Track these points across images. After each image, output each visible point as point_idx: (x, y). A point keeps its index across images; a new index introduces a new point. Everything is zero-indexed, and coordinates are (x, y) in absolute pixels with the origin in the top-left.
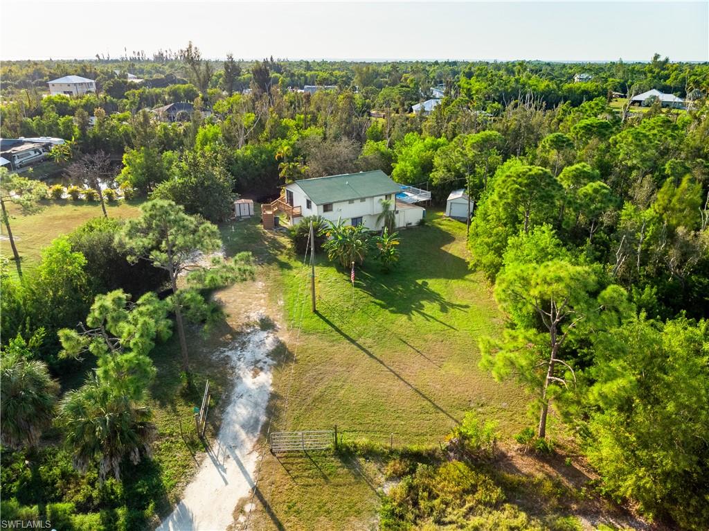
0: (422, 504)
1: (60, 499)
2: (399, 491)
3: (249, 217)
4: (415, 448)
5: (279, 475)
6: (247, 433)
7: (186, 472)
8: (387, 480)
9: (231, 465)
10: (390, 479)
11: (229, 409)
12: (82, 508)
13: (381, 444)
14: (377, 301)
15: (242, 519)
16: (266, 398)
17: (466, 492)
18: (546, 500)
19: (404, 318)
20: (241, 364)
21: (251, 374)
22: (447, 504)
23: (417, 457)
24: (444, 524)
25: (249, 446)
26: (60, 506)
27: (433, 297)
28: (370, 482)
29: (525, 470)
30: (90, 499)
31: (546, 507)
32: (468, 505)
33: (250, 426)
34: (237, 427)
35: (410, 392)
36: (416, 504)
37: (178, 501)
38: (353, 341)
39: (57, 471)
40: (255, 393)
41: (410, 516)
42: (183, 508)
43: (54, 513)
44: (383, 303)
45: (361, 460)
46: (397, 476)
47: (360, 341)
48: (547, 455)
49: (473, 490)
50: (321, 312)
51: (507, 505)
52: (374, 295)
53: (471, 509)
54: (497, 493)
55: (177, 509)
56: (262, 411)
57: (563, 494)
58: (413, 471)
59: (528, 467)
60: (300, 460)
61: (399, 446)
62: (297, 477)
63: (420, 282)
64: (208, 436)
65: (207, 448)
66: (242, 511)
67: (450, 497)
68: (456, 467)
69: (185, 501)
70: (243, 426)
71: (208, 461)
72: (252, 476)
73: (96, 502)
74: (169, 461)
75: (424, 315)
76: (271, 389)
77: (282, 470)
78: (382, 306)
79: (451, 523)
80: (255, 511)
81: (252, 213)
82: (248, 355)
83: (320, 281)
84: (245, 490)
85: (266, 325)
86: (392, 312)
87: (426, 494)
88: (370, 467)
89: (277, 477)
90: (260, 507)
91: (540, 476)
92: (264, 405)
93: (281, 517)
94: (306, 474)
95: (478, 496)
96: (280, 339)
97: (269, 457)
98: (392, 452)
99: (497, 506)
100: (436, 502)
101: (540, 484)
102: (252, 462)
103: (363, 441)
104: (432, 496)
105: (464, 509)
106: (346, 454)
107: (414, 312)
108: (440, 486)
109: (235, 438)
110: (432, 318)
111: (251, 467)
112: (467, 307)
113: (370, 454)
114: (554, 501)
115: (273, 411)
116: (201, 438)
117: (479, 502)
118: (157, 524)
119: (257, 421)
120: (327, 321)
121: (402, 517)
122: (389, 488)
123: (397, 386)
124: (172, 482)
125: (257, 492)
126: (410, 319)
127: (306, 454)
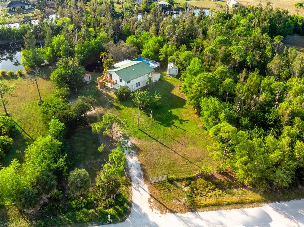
0: (196, 192)
1: (97, 206)
2: (189, 189)
3: (90, 82)
4: (189, 176)
5: (155, 190)
6: (140, 178)
7: (129, 193)
8: (184, 187)
9: (140, 189)
10: (185, 186)
11: (130, 171)
12: (106, 208)
13: (179, 177)
14: (158, 122)
15: (151, 204)
16: (139, 166)
17: (206, 187)
18: (226, 186)
19: (169, 128)
21: (130, 158)
22: (202, 191)
23: (190, 179)
24: (202, 196)
25: (142, 182)
26: (100, 208)
27: (176, 118)
28: (180, 188)
29: (219, 178)
30: (106, 205)
31: (226, 188)
32: (207, 191)
33: (139, 176)
34: (136, 177)
35: (181, 158)
36: (194, 192)
37: (132, 202)
38: (157, 141)
39: (92, 199)
40: (135, 164)
41: (194, 196)
42: (134, 203)
43: (100, 210)
44: (160, 123)
45: (175, 182)
46: (187, 185)
47: (159, 140)
48: (224, 173)
49: (207, 186)
50: (141, 129)
51: (216, 189)
52: (156, 120)
53: (208, 191)
54: (214, 186)
55: (133, 204)
56: (140, 171)
57: (229, 184)
58: (190, 183)
59: (220, 177)
60: (159, 185)
61: (185, 176)
62: (160, 190)
63: (169, 111)
64: (129, 182)
65: (131, 185)
66: (150, 202)
67: (202, 189)
68: (201, 181)
69: (133, 202)
70: (137, 176)
71: (133, 189)
72: (148, 192)
73: (108, 205)
74: (122, 190)
75: (175, 126)
76: (139, 162)
77: (155, 188)
78: (161, 124)
79: (204, 196)
80: (154, 201)
81: (91, 80)
83: (135, 115)
84: (148, 196)
85: (125, 137)
86: (165, 126)
87: (196, 189)
88: (179, 184)
89: (155, 191)
90: (155, 200)
91: (223, 179)
92: (140, 168)
93: (161, 202)
94: (162, 188)
95: (209, 187)
96: (133, 142)
97: (150, 185)
98: (183, 178)
99: (214, 190)
100: (199, 191)
101: (224, 182)
102: (146, 187)
103: (174, 176)
104: (198, 190)
105: (206, 192)
106: (171, 181)
107: (172, 125)
108: (199, 187)
109: (137, 181)
110: (178, 127)
111: (147, 189)
112: (188, 121)
113: (178, 180)
114: (228, 186)
115: (143, 170)
116: (127, 182)
117: (210, 189)
118: (130, 209)
119: (141, 174)
120: (145, 133)
121: (192, 197)
122: (186, 189)
123: (176, 156)
124: (127, 197)
125: (151, 195)
126: (172, 129)
127: (160, 183)
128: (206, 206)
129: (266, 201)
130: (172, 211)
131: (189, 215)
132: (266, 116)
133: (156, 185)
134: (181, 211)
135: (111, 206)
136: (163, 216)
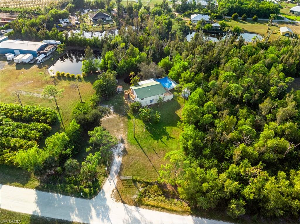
0: (147, 193)
1: (81, 185)
2: (143, 190)
3: (121, 92)
4: (148, 181)
5: (121, 184)
6: (115, 174)
7: (103, 182)
8: (141, 188)
9: (112, 181)
10: (142, 188)
11: (112, 167)
12: (85, 187)
13: (142, 179)
14: (151, 135)
15: (113, 193)
16: (120, 165)
17: (156, 192)
18: (170, 195)
19: (157, 141)
20: (115, 154)
21: (117, 157)
22: (151, 194)
23: (147, 183)
24: (150, 198)
25: (116, 177)
26: (81, 186)
27: (166, 134)
28: (138, 188)
29: (169, 189)
30: (86, 185)
31: (170, 196)
32: (155, 195)
33: (116, 172)
34: (114, 172)
35: (152, 166)
36: (146, 193)
37: (102, 188)
38: (142, 149)
39: (80, 179)
40: (118, 163)
41: (144, 196)
42: (103, 189)
43: (81, 188)
44: (152, 136)
45: (137, 182)
46: (143, 187)
47: (144, 149)
49: (157, 192)
50: (136, 138)
51: (163, 195)
52: (151, 133)
53: (156, 195)
54: (161, 193)
55: (102, 190)
56: (119, 168)
57: (174, 194)
58: (147, 186)
60: (125, 181)
61: (145, 180)
62: (124, 185)
63: (164, 128)
64: (108, 174)
65: (107, 177)
66: (114, 192)
67: (152, 193)
68: (155, 186)
69: (103, 188)
70: (115, 172)
71: (107, 180)
72: (116, 184)
73: (87, 186)
74: (100, 178)
75: (162, 141)
76: (121, 162)
77: (122, 183)
78: (152, 137)
79: (151, 198)
80: (116, 192)
82: (117, 151)
83: (137, 126)
84: (114, 187)
85: (122, 141)
86: (154, 139)
87: (148, 192)
88: (139, 184)
89: (121, 185)
90: (117, 191)
91: (171, 190)
92: (120, 166)
93: (120, 193)
94: (126, 185)
95: (158, 193)
96: (125, 146)
97: (119, 180)
98: (144, 182)
99: (161, 195)
100: (150, 193)
101: (171, 192)
102: (116, 180)
103: (138, 178)
104: (149, 192)
105: (154, 195)
106: (134, 181)
107: (159, 139)
108: (151, 190)
109: (113, 175)
110: (163, 142)
111: (116, 182)
112: (174, 138)
113: (139, 182)
114: (172, 196)
115: (121, 169)
116: (106, 174)
117: (157, 194)
118: (99, 192)
119: (118, 171)
120: (137, 141)
121: (142, 196)
122: (141, 190)
123: (149, 164)
124: (101, 184)
125: (116, 187)
126: (158, 142)
127: (127, 180)
128: (147, 205)
129: (192, 215)
130: (124, 202)
131: (133, 208)
132: (226, 151)
133: (123, 181)
134: (129, 204)
135: (89, 187)
136: (116, 203)
